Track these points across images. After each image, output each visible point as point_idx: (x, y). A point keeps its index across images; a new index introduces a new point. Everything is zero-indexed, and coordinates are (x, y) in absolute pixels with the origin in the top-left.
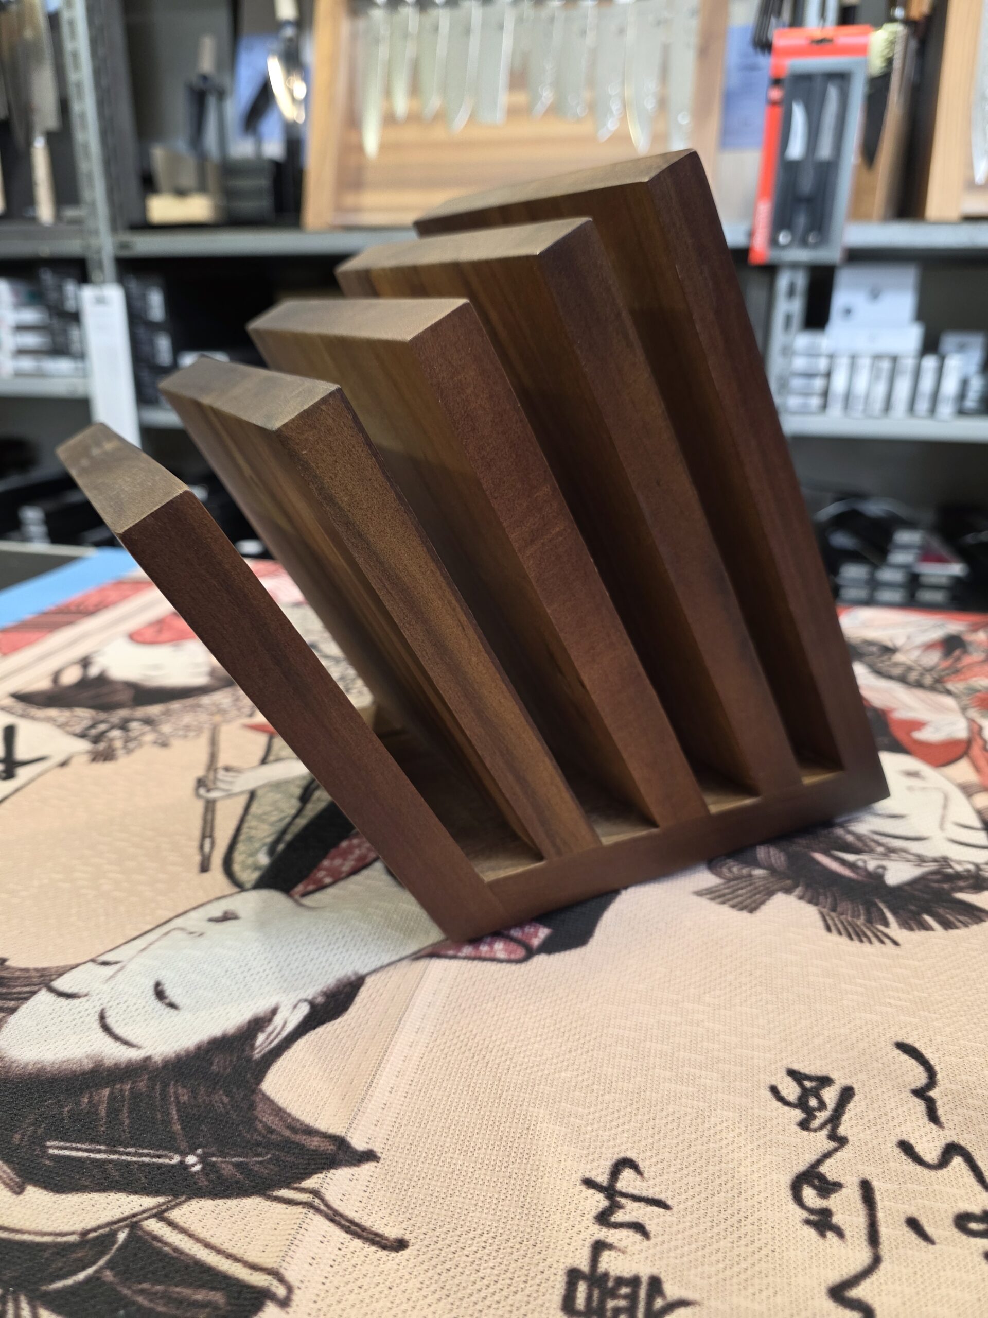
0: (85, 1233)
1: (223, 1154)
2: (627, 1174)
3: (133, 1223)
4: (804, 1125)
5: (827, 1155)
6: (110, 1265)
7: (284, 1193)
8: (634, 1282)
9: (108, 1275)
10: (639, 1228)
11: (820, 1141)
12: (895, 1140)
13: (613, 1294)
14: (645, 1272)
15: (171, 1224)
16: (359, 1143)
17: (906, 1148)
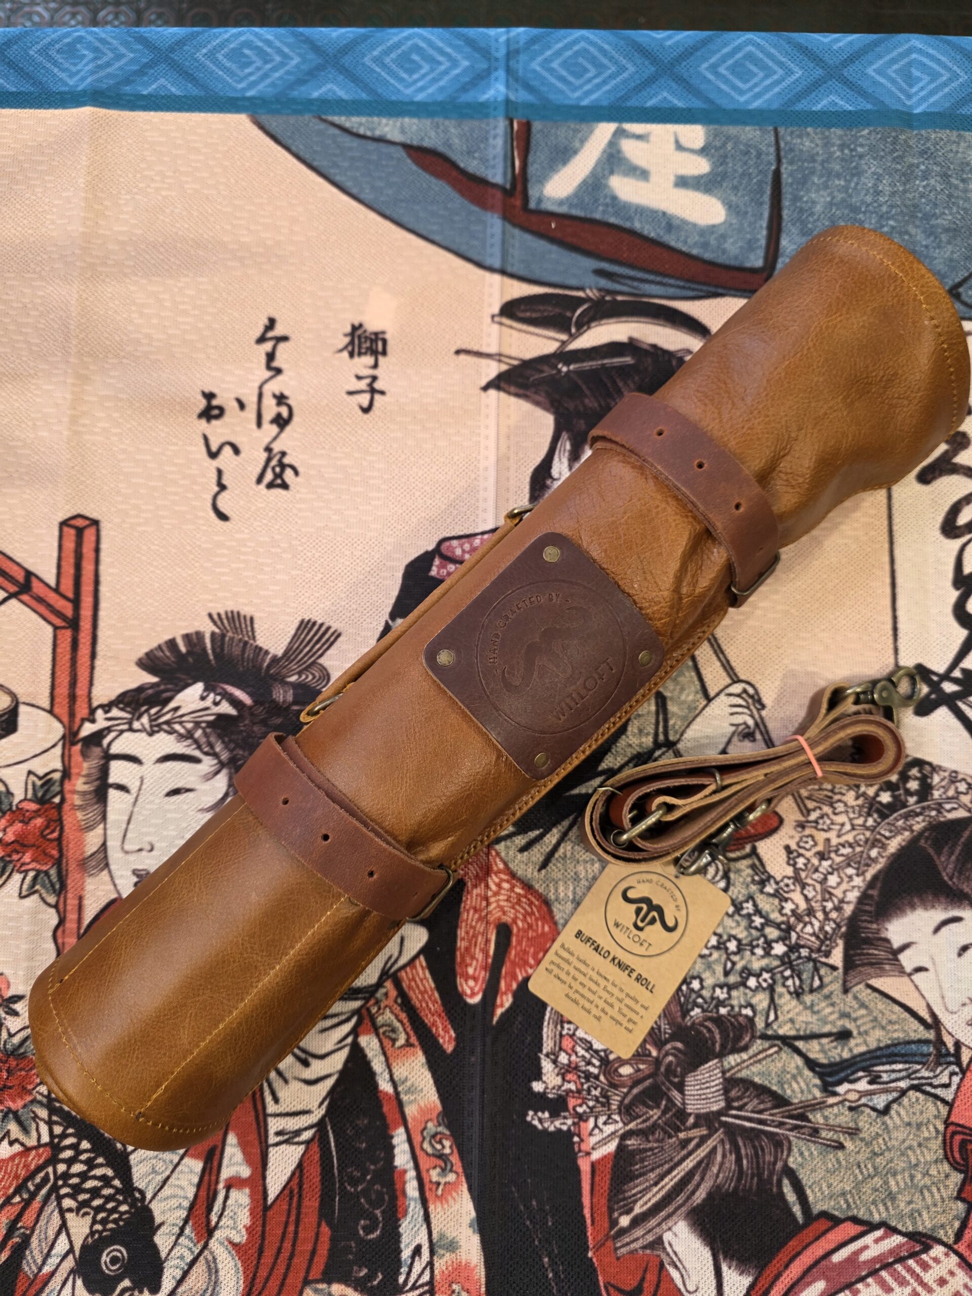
0: (589, 328)
1: (552, 376)
2: (365, 404)
3: (573, 337)
4: (283, 454)
5: (275, 438)
6: (571, 319)
7: (516, 363)
8: (360, 354)
9: (568, 314)
10: (359, 378)
11: (278, 446)
12: (242, 455)
13: (367, 348)
14: (356, 359)
15: (556, 340)
16: (492, 392)
17: (237, 451)
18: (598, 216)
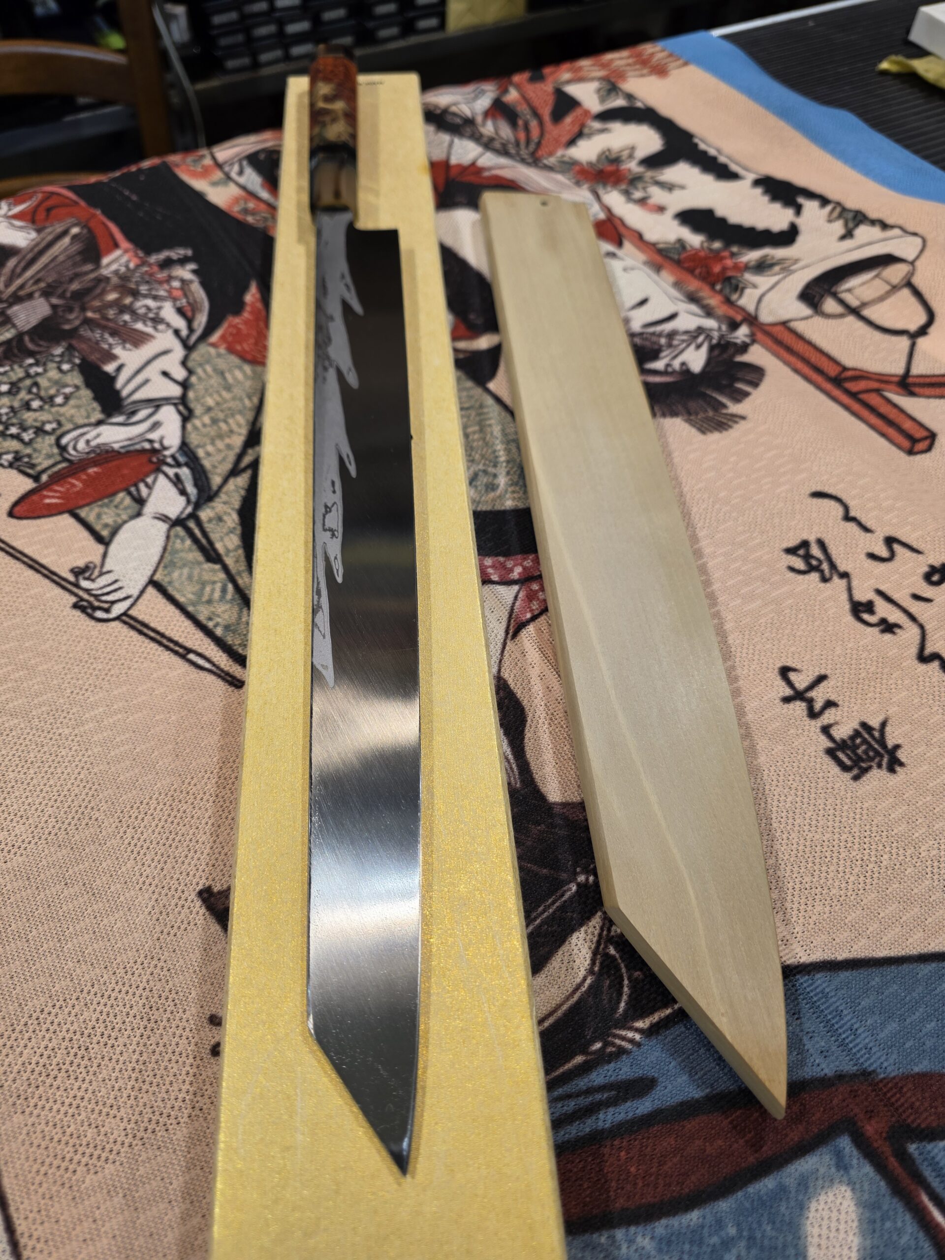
0: (590, 970)
2: (792, 676)
3: (605, 937)
4: (823, 579)
5: (849, 589)
10: (831, 704)
11: (839, 584)
12: (863, 557)
13: (855, 745)
17: (872, 556)
18: (724, 1206)
